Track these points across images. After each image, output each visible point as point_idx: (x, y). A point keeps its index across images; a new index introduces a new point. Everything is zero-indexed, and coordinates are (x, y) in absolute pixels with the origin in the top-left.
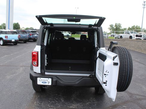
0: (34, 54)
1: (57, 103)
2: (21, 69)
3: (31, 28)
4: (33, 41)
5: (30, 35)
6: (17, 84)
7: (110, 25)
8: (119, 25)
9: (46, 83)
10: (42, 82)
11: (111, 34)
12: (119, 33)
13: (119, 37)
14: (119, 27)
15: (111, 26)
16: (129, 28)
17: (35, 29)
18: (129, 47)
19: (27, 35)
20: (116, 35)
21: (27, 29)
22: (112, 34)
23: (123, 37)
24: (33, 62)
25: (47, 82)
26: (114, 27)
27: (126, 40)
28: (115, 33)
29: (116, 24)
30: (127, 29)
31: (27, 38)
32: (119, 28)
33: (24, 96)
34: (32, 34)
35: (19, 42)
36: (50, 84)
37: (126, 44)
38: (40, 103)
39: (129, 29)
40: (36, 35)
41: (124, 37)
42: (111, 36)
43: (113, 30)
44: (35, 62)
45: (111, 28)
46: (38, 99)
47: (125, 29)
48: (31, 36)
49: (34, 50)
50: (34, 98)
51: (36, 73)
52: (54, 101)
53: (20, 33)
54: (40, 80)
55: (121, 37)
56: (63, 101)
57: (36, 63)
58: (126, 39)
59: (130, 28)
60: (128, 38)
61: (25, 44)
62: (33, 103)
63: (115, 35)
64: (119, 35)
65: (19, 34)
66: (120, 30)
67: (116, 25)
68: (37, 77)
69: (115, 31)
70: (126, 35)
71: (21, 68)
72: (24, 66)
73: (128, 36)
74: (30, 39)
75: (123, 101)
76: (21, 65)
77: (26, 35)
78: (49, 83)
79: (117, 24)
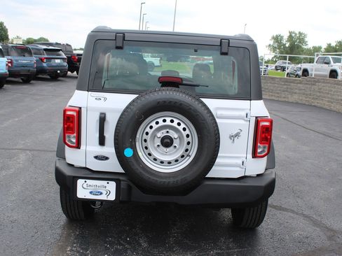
0: (69, 113)
1: (129, 251)
2: (22, 157)
3: (41, 39)
4: (49, 77)
5: (42, 60)
6: (14, 198)
7: (273, 38)
8: (299, 38)
9: (101, 194)
10: (91, 193)
11: (277, 64)
12: (299, 61)
13: (300, 73)
14: (300, 42)
15: (277, 39)
16: (329, 45)
17: (57, 44)
18: (328, 102)
19: (34, 59)
20: (291, 67)
21: (29, 42)
22: (280, 63)
23: (310, 72)
24: (67, 135)
25: (104, 192)
26: (284, 42)
27: (318, 81)
28: (287, 61)
29: (290, 33)
30: (323, 50)
31: (31, 69)
32: (298, 47)
33: (35, 230)
34: (46, 56)
35: (8, 79)
36: (112, 197)
37: (318, 94)
38: (82, 249)
39: (330, 49)
40: (58, 61)
41: (314, 73)
42: (276, 68)
43: (281, 53)
44: (72, 136)
45: (276, 45)
46: (76, 239)
47: (317, 49)
48: (45, 65)
49: (69, 104)
50: (64, 236)
51: (72, 165)
52: (120, 244)
53: (14, 52)
54: (85, 186)
55: (305, 72)
56: (145, 245)
57: (74, 141)
58: (318, 79)
59: (333, 48)
60: (326, 76)
61: (25, 87)
62: (62, 249)
63: (287, 65)
64: (299, 66)
65: (10, 57)
66: (302, 51)
67: (290, 37)
68: (75, 179)
69: (288, 56)
70: (320, 66)
71: (21, 155)
72: (30, 150)
73: (325, 70)
74: (41, 71)
75: (309, 249)
76: (21, 147)
77: (29, 61)
78: (109, 193)
79: (293, 35)
